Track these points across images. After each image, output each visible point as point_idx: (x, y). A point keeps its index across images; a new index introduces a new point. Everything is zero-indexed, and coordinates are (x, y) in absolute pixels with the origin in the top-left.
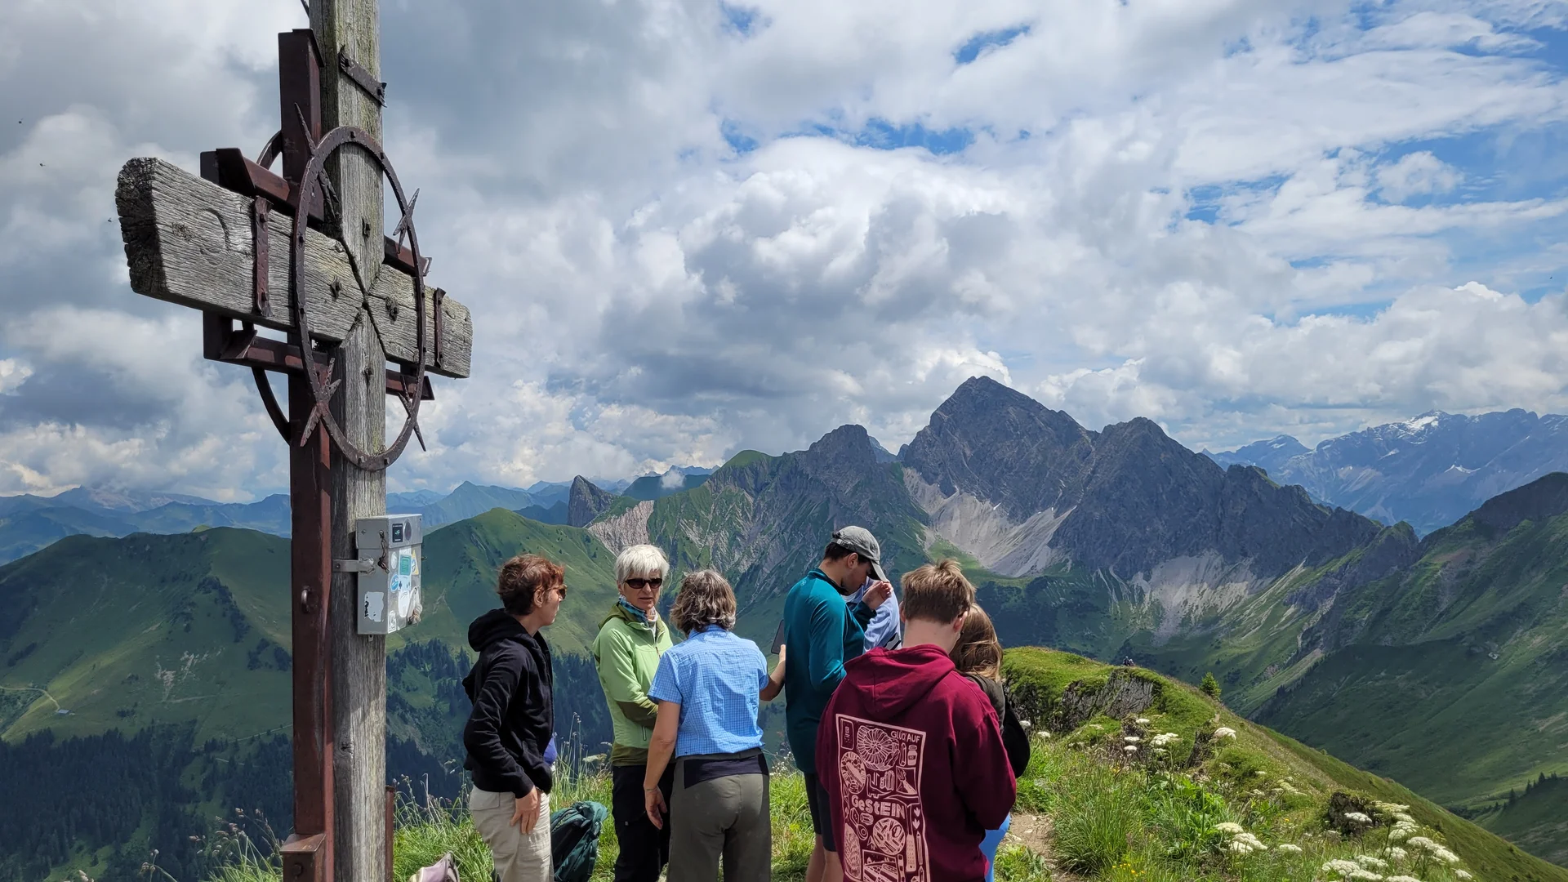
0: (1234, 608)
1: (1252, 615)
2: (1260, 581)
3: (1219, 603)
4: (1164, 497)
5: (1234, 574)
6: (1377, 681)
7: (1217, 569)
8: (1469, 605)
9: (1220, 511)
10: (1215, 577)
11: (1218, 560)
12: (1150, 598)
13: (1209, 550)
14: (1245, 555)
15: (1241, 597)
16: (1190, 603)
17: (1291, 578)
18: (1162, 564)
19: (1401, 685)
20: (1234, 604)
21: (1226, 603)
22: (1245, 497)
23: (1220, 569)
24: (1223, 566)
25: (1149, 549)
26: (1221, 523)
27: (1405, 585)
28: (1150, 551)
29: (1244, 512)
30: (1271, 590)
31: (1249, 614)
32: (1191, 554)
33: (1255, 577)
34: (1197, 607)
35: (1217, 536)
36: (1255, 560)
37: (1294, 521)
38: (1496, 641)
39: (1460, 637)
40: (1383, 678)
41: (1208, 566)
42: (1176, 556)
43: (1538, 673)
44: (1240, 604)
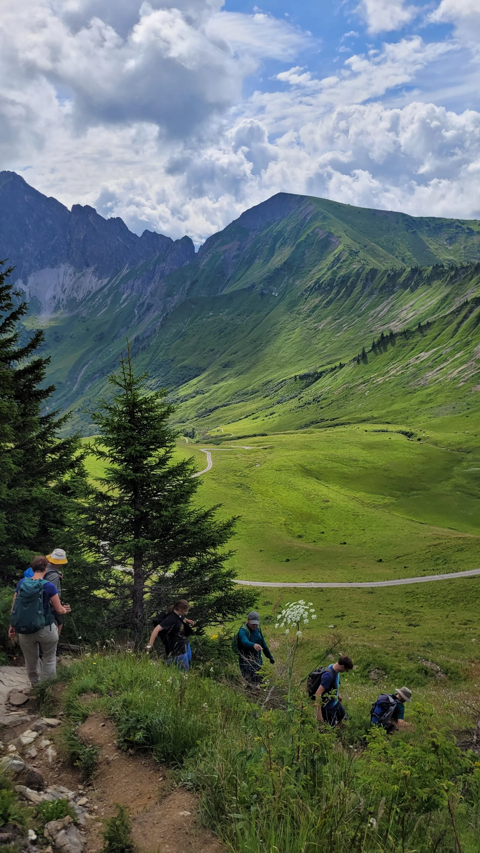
0: (87, 298)
1: (101, 301)
2: (100, 281)
3: (76, 296)
4: (30, 226)
5: (83, 278)
6: (208, 318)
7: (71, 275)
8: (245, 271)
9: (69, 237)
10: (71, 280)
11: (71, 270)
12: (30, 296)
13: (64, 263)
14: (88, 266)
15: (90, 292)
16: (57, 297)
17: (121, 277)
18: (35, 274)
19: (224, 318)
20: (87, 296)
21: (81, 296)
22: (85, 227)
23: (73, 276)
24: (74, 273)
25: (24, 263)
26: (70, 245)
27: (204, 266)
28: (25, 264)
29: (85, 237)
30: (109, 285)
31: (99, 300)
32: (52, 267)
33: (97, 279)
34: (63, 299)
35: (68, 254)
36: (96, 268)
37: (118, 240)
38: (275, 286)
39: (253, 286)
40: (212, 316)
41: (65, 274)
42: (42, 268)
43: (306, 299)
44: (90, 296)
